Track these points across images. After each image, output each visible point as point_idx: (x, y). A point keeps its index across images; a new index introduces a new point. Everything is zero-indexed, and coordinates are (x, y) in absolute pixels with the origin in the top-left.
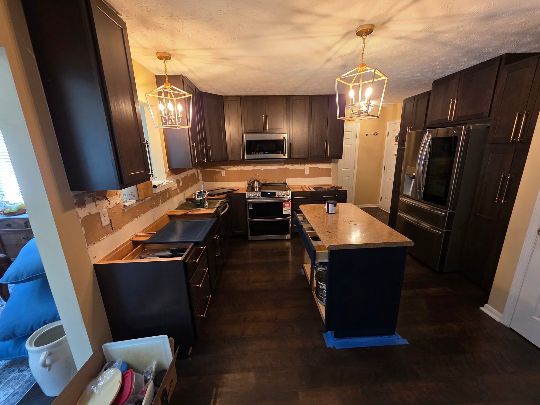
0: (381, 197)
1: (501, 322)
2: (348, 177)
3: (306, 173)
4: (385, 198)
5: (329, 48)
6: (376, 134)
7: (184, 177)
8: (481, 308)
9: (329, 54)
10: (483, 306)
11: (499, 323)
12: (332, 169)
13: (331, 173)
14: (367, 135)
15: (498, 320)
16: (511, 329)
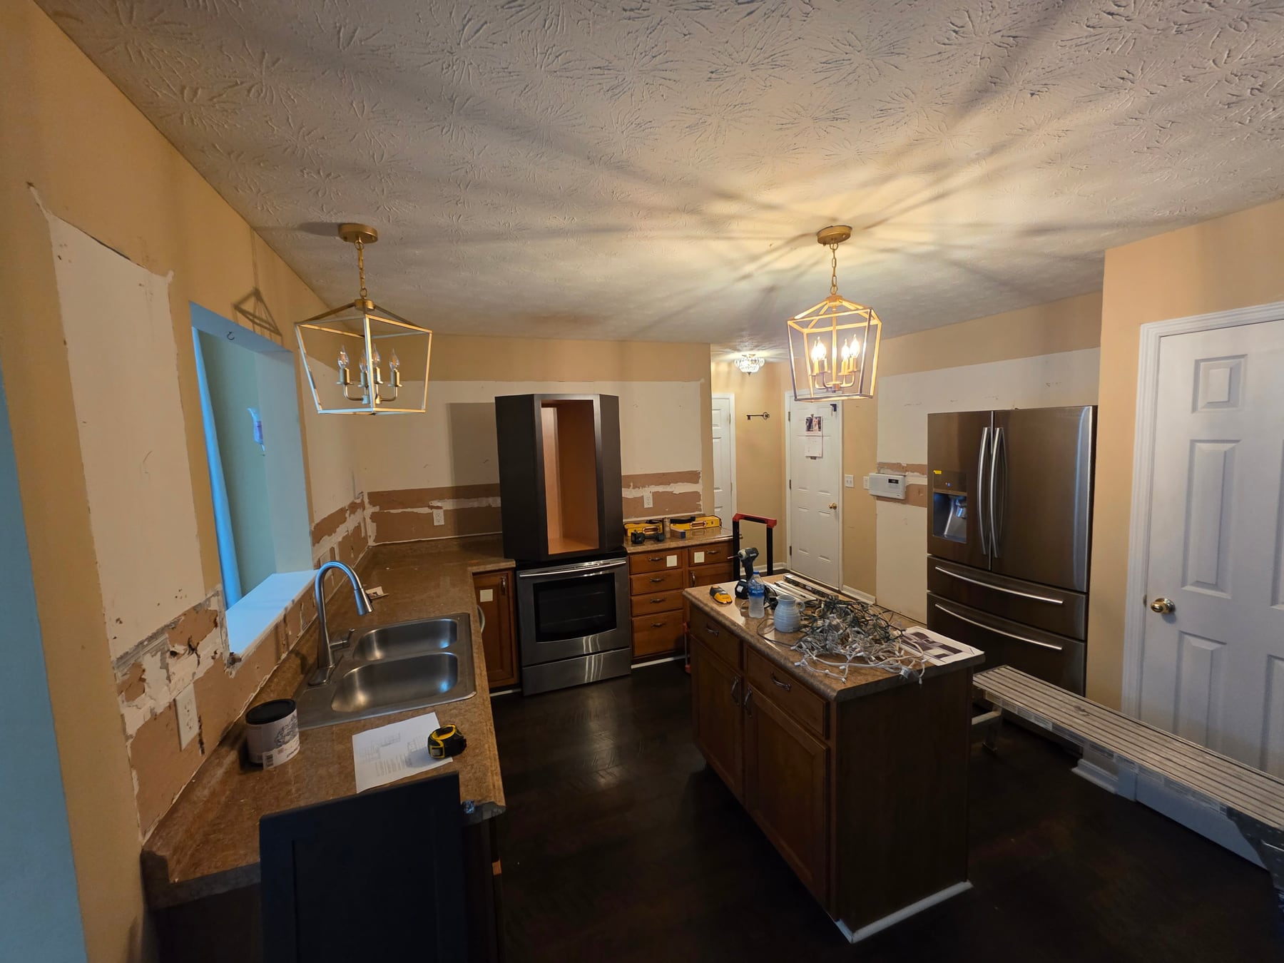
0: (791, 547)
1: (1119, 794)
2: (721, 507)
3: (646, 506)
4: (801, 549)
5: (754, 258)
6: (767, 416)
7: (344, 538)
8: (1076, 770)
9: (750, 268)
10: (1075, 765)
11: (1116, 796)
12: (701, 493)
13: (701, 503)
14: (749, 417)
15: (1111, 789)
16: (1138, 804)
